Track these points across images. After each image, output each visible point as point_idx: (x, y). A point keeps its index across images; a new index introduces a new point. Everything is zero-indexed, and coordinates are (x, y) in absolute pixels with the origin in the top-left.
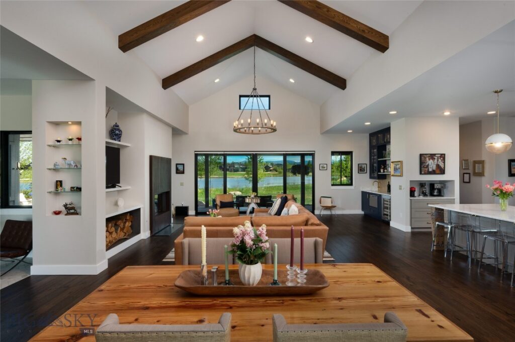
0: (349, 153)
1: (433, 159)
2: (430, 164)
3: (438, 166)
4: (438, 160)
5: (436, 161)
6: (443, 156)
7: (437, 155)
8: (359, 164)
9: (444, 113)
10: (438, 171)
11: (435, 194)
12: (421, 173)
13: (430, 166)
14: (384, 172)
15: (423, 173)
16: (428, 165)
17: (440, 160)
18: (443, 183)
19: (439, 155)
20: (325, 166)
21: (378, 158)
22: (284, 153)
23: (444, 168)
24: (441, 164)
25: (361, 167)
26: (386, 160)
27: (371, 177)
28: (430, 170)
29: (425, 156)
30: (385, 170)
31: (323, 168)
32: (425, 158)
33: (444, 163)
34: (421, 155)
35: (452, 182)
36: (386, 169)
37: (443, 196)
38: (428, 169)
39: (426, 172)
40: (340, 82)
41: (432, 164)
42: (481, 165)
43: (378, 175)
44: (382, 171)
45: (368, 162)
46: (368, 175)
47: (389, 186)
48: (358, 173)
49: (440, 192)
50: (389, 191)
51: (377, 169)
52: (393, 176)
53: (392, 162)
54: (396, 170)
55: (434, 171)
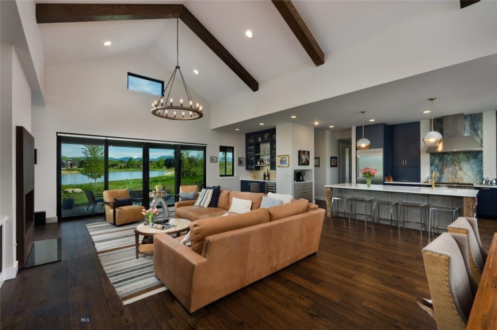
0: (231, 149)
1: (305, 154)
3: (306, 159)
8: (239, 158)
10: (306, 164)
11: (301, 179)
12: (299, 165)
13: (303, 160)
14: (260, 164)
16: (302, 158)
17: (307, 156)
18: (304, 171)
20: (215, 158)
21: (255, 153)
22: (180, 144)
23: (309, 161)
24: (308, 158)
25: (240, 160)
27: (247, 169)
31: (213, 160)
34: (299, 152)
35: (311, 170)
36: (263, 162)
37: (304, 181)
38: (302, 162)
39: (302, 164)
41: (304, 157)
42: (318, 160)
43: (256, 167)
46: (245, 167)
47: (265, 175)
48: (239, 165)
49: (303, 178)
50: (265, 178)
51: (254, 162)
52: (279, 167)
53: (278, 156)
54: (282, 162)
55: (305, 163)
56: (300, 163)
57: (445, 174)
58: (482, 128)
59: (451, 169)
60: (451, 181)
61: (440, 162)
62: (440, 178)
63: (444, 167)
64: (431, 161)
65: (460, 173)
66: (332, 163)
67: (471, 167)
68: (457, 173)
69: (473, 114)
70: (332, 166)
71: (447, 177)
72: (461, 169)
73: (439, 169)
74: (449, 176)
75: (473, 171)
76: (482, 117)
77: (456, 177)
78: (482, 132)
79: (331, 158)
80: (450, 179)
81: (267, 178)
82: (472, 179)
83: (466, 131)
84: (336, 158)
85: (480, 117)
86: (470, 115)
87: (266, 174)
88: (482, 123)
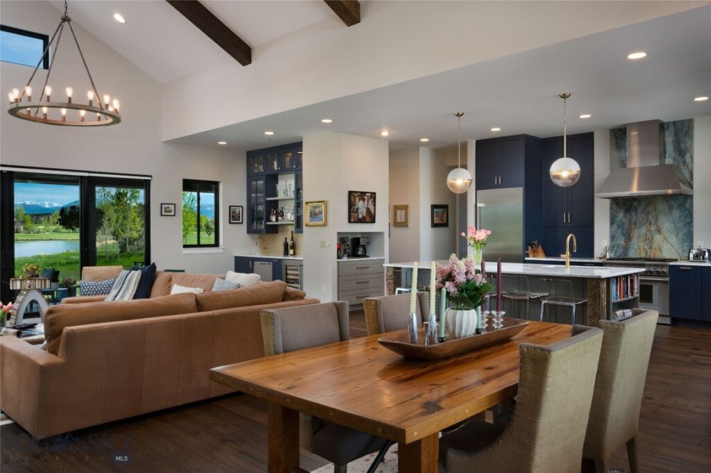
0: (211, 186)
1: (364, 200)
2: (360, 207)
3: (368, 210)
4: (368, 202)
5: (366, 202)
6: (373, 195)
7: (367, 194)
8: (230, 207)
9: (380, 132)
10: (368, 219)
11: (360, 253)
12: (350, 221)
13: (359, 211)
14: (277, 220)
15: (352, 220)
16: (358, 208)
17: (370, 202)
18: (368, 236)
19: (370, 194)
20: (172, 207)
21: (267, 196)
23: (375, 213)
24: (371, 208)
25: (234, 212)
26: (277, 201)
27: (250, 231)
28: (360, 216)
29: (355, 194)
30: (280, 218)
31: (166, 211)
32: (355, 197)
33: (375, 206)
35: (380, 234)
36: (282, 216)
37: (368, 256)
38: (358, 215)
39: (356, 219)
40: (241, 51)
41: (361, 206)
42: (403, 212)
43: (267, 226)
44: (274, 218)
45: (244, 203)
46: (244, 227)
47: (286, 245)
48: (230, 223)
49: (365, 251)
50: (286, 253)
51: (264, 216)
52: (307, 225)
53: (307, 203)
54: (314, 215)
55: (364, 217)
56: (353, 217)
57: (634, 241)
58: (692, 150)
59: (643, 230)
60: (643, 255)
61: (625, 216)
62: (626, 249)
63: (633, 227)
64: (611, 214)
65: (658, 238)
66: (435, 219)
67: (675, 227)
68: (652, 239)
69: (678, 121)
70: (434, 225)
71: (636, 247)
72: (659, 231)
73: (625, 231)
74: (640, 244)
75: (677, 235)
76: (692, 127)
77: (651, 248)
78: (692, 158)
79: (434, 207)
80: (642, 250)
81: (291, 252)
82: (676, 251)
83: (667, 155)
84: (445, 207)
85: (689, 128)
86: (674, 123)
87: (290, 243)
88: (692, 139)
